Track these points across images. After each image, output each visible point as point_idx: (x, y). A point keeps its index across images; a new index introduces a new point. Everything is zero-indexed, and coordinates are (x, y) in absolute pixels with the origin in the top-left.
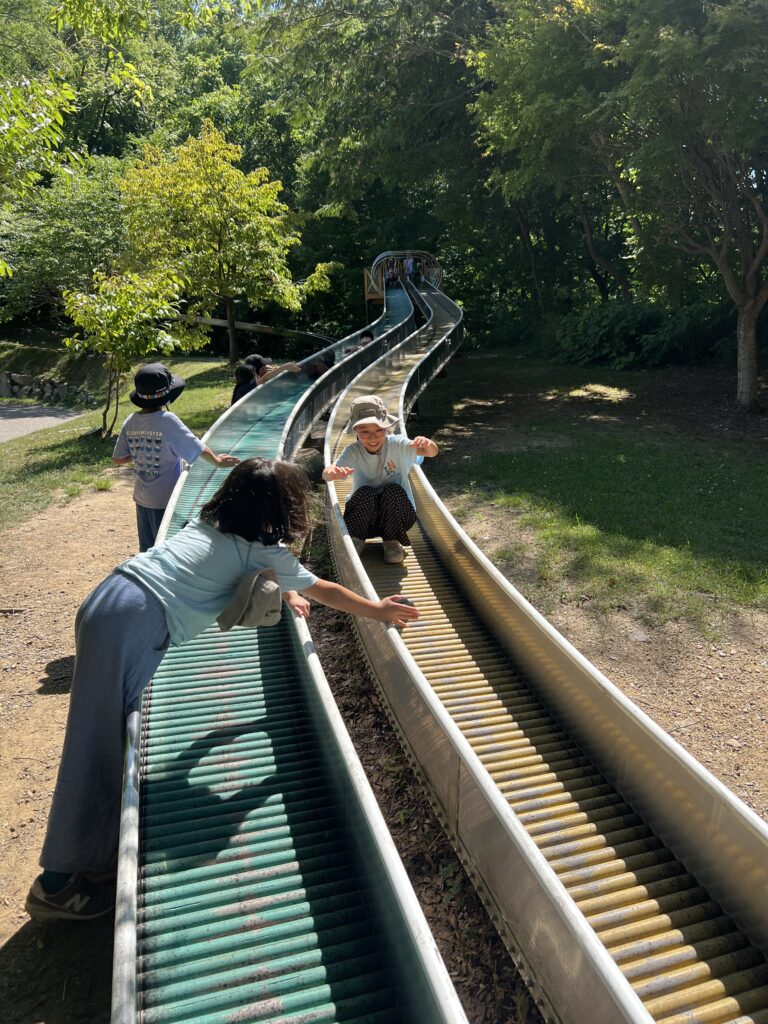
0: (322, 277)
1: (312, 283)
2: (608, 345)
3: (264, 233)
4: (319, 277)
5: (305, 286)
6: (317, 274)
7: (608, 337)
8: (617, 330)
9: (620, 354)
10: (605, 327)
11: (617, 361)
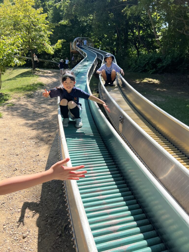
0: (60, 44)
1: (57, 46)
2: (148, 66)
3: (43, 29)
4: (59, 44)
5: (55, 47)
6: (58, 43)
7: (148, 64)
8: (150, 62)
9: (151, 69)
10: (147, 61)
11: (150, 71)
